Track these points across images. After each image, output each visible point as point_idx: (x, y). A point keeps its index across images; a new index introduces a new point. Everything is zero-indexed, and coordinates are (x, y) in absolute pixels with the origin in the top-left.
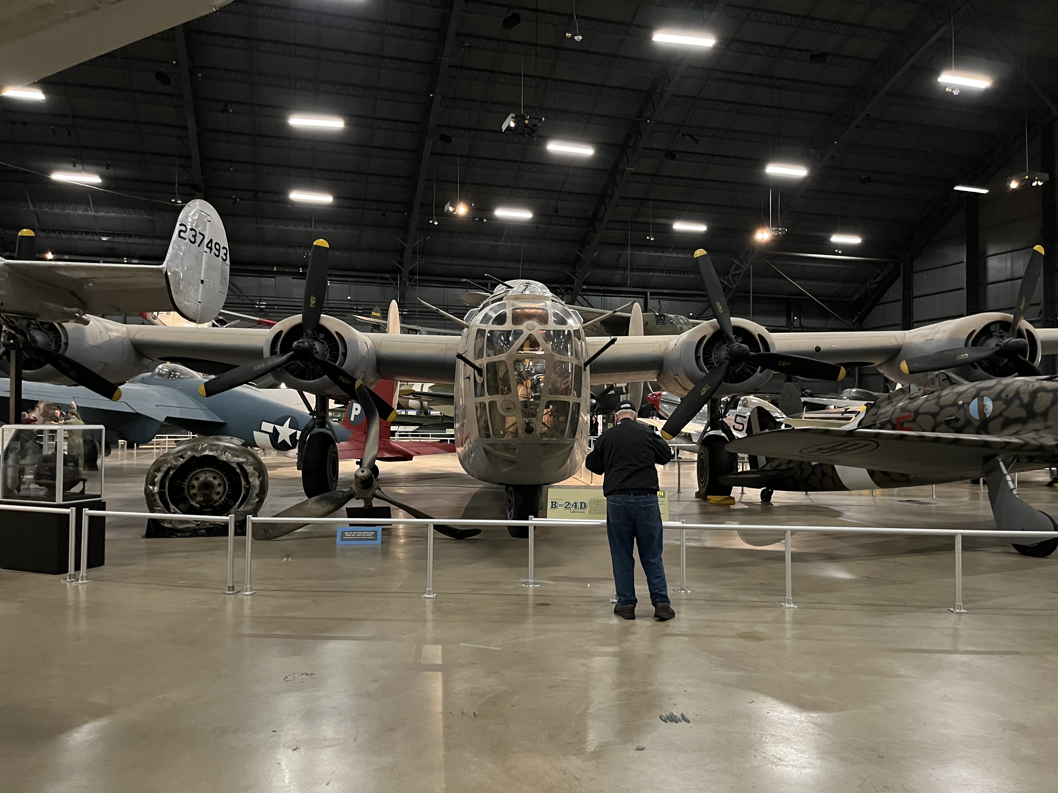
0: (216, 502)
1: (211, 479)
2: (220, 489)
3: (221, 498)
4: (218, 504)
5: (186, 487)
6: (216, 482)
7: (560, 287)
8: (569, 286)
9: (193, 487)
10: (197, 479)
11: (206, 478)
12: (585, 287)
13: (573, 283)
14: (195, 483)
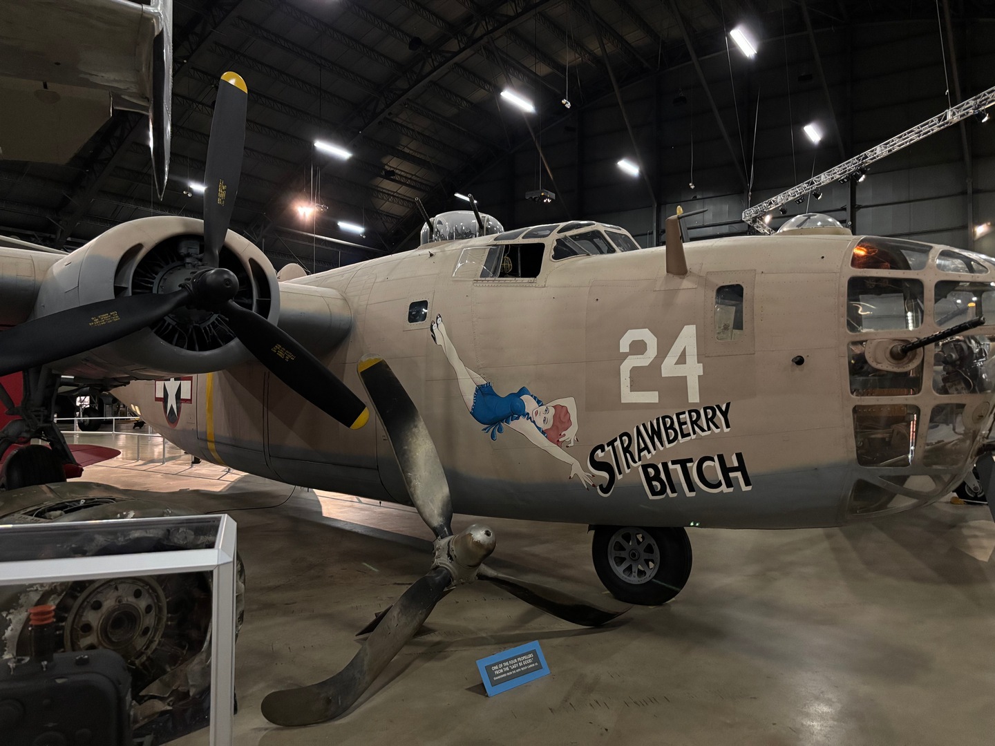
0: (140, 654)
1: (131, 600)
2: (149, 621)
3: (151, 642)
4: (144, 658)
5: (67, 632)
6: (142, 604)
7: (36, 235)
8: (48, 235)
9: (87, 628)
10: (97, 606)
11: (119, 600)
12: (69, 239)
13: (55, 233)
14: (93, 618)
